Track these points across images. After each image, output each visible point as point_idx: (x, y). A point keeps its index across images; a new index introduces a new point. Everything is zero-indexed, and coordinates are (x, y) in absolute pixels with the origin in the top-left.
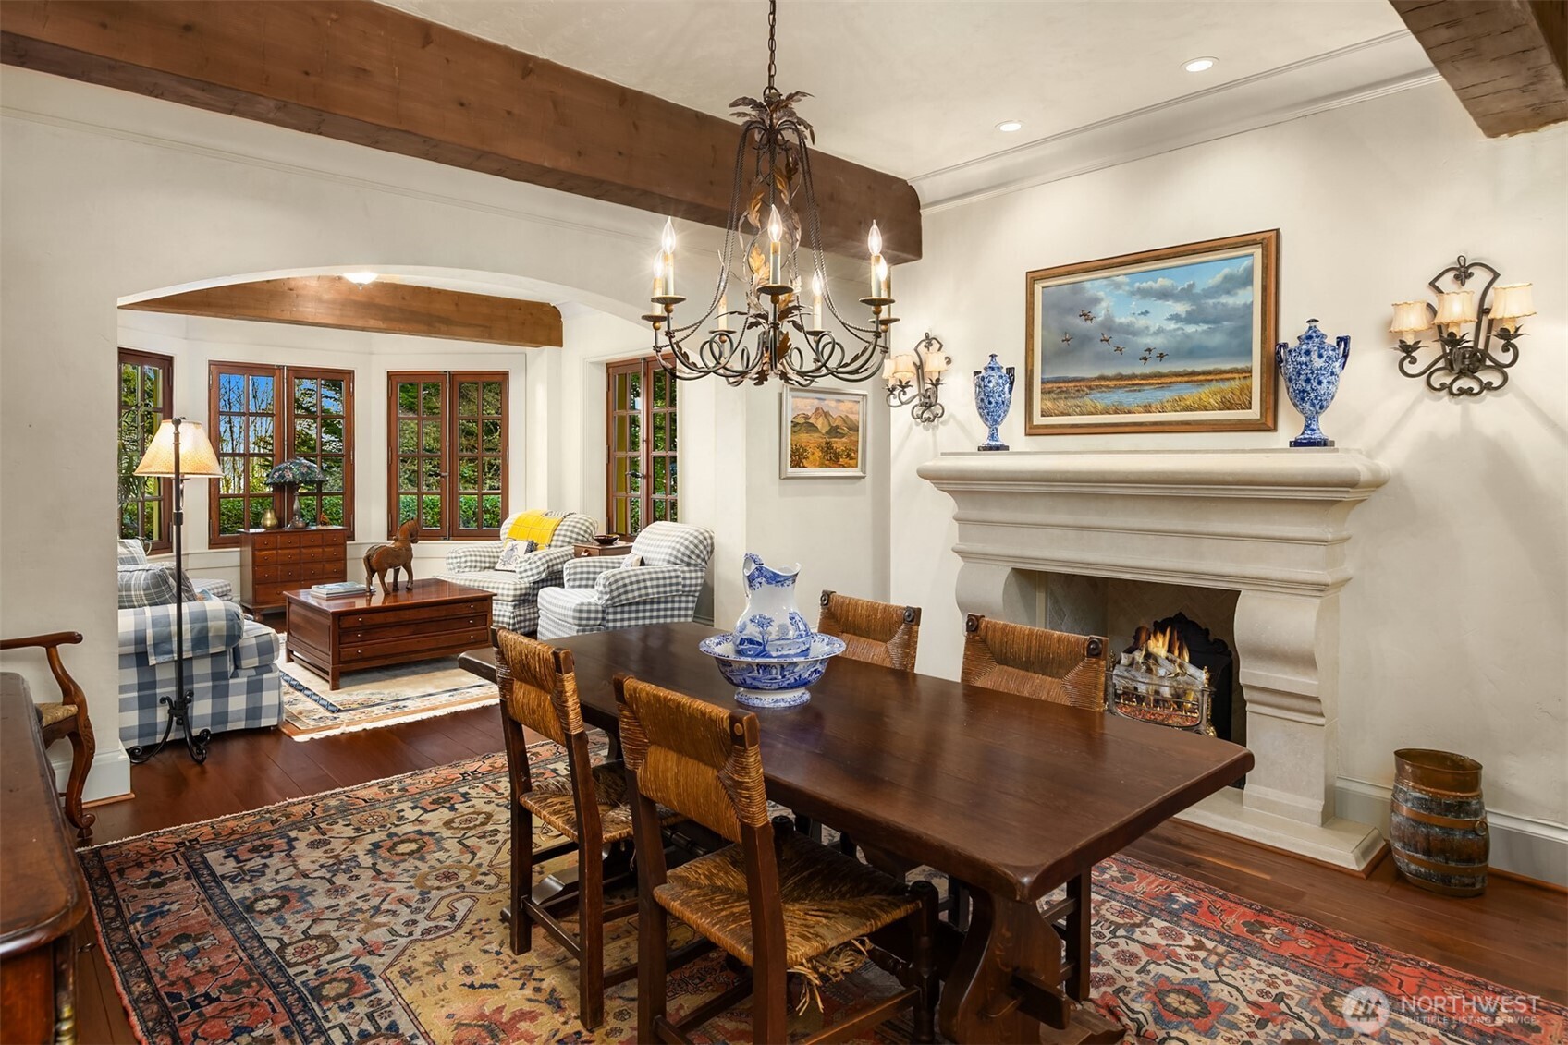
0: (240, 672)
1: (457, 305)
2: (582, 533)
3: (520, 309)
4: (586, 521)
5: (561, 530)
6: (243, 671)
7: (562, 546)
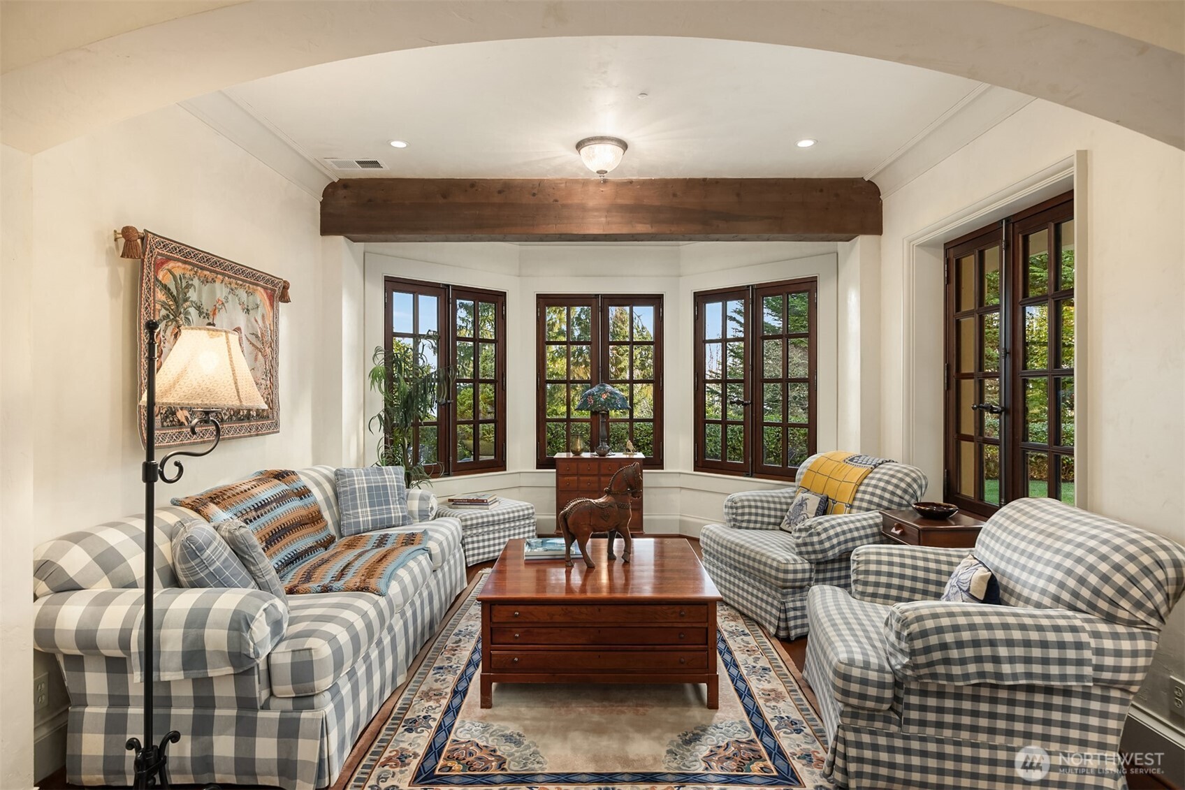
0: (274, 703)
1: (738, 195)
2: (899, 492)
3: (821, 191)
4: (907, 475)
5: (868, 485)
6: (277, 700)
7: (868, 510)
